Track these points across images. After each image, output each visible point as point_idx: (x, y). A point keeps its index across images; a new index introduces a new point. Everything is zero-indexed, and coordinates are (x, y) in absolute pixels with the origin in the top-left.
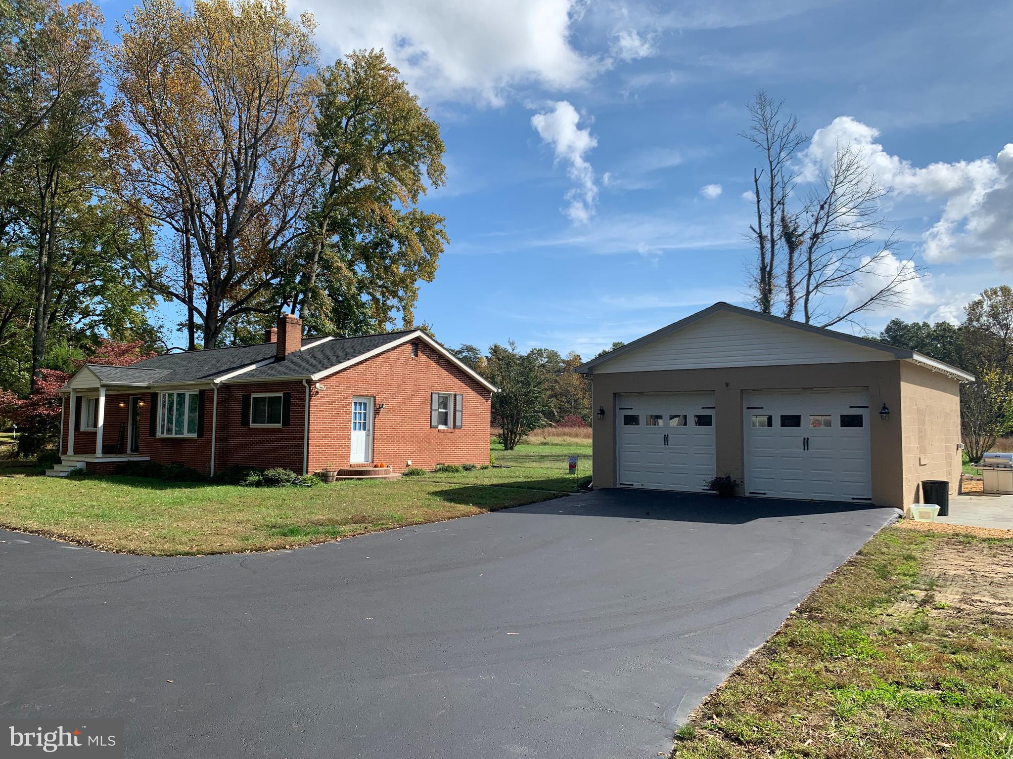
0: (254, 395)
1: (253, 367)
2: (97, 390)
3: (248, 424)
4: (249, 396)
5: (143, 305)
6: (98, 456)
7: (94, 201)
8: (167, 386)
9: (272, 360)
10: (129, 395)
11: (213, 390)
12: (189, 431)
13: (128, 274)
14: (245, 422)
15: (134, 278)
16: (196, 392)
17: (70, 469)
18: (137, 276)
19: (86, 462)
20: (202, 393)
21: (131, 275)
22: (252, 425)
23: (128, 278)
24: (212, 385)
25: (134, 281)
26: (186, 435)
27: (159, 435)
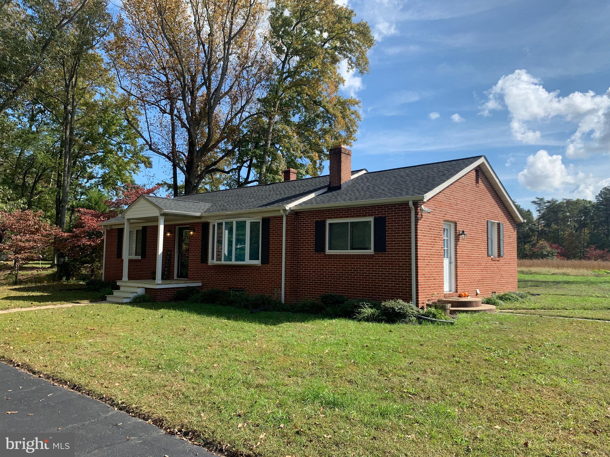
0: (329, 221)
1: (312, 195)
2: (156, 219)
3: (324, 250)
4: (324, 222)
5: (130, 171)
6: (158, 283)
7: (97, 97)
8: (221, 215)
9: (325, 190)
10: (175, 225)
11: (281, 217)
12: (251, 258)
13: (121, 148)
14: (321, 248)
15: (125, 151)
16: (258, 219)
17: (132, 296)
18: (127, 150)
19: (146, 288)
20: (266, 221)
21: (123, 149)
22: (328, 252)
23: (121, 151)
24: (282, 211)
25: (125, 154)
26: (247, 261)
27: (210, 262)
